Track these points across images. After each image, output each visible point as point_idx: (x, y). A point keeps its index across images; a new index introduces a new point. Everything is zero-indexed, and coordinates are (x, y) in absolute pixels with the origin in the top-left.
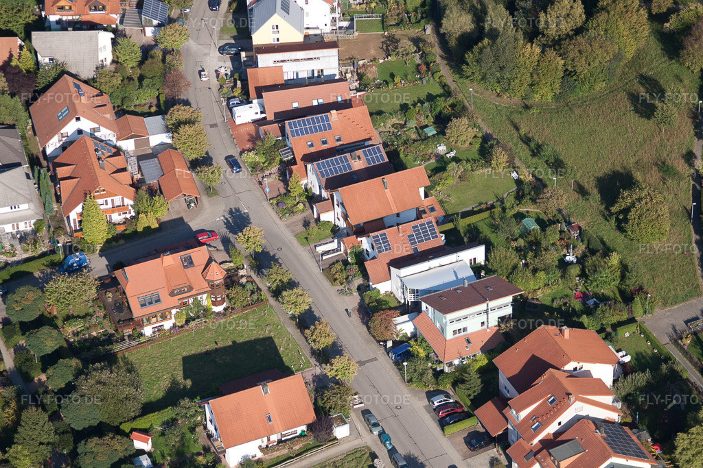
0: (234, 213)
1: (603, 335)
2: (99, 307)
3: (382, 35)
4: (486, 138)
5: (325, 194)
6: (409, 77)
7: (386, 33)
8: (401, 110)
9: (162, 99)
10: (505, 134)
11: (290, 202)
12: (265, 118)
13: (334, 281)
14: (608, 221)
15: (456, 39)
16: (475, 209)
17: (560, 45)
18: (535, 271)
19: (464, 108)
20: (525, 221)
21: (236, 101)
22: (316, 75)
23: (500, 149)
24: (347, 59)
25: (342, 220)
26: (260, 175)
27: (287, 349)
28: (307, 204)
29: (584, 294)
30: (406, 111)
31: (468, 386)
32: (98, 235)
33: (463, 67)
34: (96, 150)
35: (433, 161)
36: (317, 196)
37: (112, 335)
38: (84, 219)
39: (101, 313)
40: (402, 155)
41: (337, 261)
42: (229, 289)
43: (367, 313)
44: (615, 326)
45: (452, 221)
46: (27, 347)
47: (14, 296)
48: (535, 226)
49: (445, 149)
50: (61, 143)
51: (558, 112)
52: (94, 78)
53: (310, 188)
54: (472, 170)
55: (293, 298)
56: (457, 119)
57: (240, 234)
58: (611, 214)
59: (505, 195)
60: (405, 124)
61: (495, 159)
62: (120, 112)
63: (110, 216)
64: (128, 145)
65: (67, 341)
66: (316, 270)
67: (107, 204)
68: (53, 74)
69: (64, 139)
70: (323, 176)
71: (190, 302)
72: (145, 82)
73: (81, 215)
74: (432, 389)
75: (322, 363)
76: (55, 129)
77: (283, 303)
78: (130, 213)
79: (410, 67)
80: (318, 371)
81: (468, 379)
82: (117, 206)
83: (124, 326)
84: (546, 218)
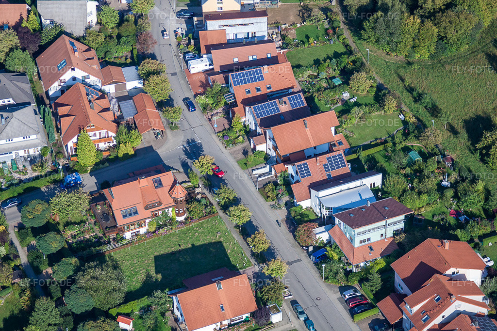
0: (190, 143)
1: (473, 244)
2: (92, 215)
3: (299, 5)
4: (380, 88)
5: (259, 130)
6: (320, 38)
7: (302, 4)
8: (315, 64)
9: (135, 53)
10: (393, 84)
11: (232, 135)
12: (213, 69)
13: (268, 198)
14: (474, 154)
15: (356, 10)
16: (372, 143)
17: (435, 17)
18: (420, 193)
19: (363, 64)
20: (411, 154)
21: (190, 56)
22: (250, 36)
23: (391, 97)
24: (272, 24)
25: (272, 150)
26: (210, 114)
27: (233, 251)
28: (246, 137)
29: (457, 211)
30: (319, 66)
31: (371, 284)
32: (89, 159)
33: (362, 32)
34: (87, 95)
35: (339, 104)
36: (254, 131)
37: (101, 238)
38: (78, 148)
39: (92, 220)
40: (316, 100)
41: (269, 182)
42: (189, 204)
43: (293, 224)
44: (482, 238)
45: (355, 152)
46: (38, 247)
47: (27, 208)
48: (418, 158)
49: (348, 95)
50: (60, 87)
51: (433, 68)
52: (83, 37)
53: (248, 125)
54: (370, 113)
55: (238, 212)
56: (358, 73)
57: (197, 161)
58: (476, 150)
59: (395, 133)
60: (318, 75)
61: (387, 104)
62: (105, 63)
63: (98, 145)
64: (110, 89)
65: (67, 242)
66: (253, 189)
67: (95, 136)
68: (54, 33)
69: (62, 84)
70: (258, 117)
71: (160, 214)
72: (122, 40)
73: (76, 144)
74: (343, 285)
75: (260, 263)
76: (56, 77)
77: (230, 216)
78: (113, 142)
79: (321, 31)
80: (257, 269)
81: (372, 279)
82: (104, 138)
83: (110, 232)
84: (426, 151)
